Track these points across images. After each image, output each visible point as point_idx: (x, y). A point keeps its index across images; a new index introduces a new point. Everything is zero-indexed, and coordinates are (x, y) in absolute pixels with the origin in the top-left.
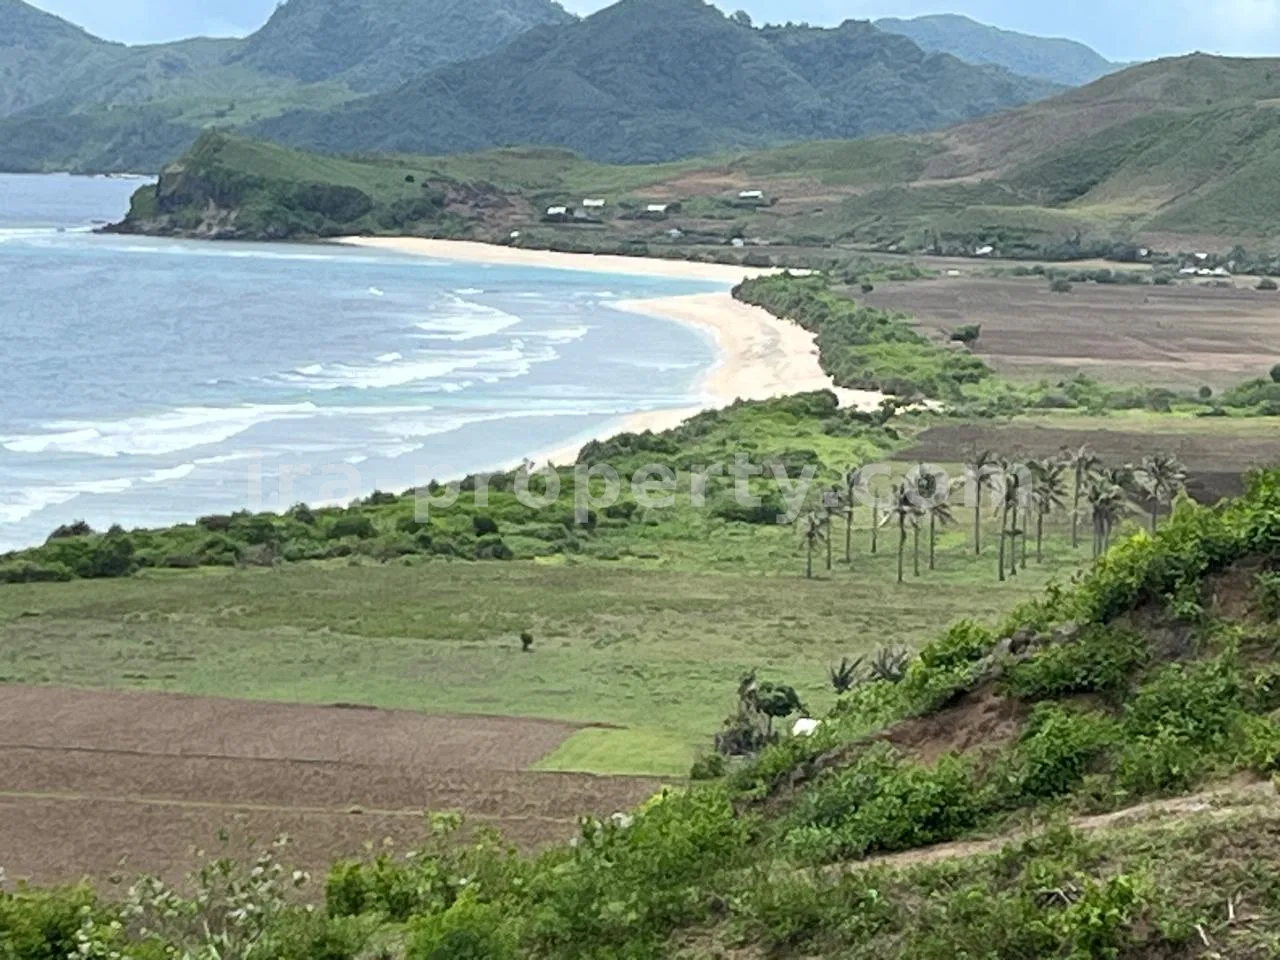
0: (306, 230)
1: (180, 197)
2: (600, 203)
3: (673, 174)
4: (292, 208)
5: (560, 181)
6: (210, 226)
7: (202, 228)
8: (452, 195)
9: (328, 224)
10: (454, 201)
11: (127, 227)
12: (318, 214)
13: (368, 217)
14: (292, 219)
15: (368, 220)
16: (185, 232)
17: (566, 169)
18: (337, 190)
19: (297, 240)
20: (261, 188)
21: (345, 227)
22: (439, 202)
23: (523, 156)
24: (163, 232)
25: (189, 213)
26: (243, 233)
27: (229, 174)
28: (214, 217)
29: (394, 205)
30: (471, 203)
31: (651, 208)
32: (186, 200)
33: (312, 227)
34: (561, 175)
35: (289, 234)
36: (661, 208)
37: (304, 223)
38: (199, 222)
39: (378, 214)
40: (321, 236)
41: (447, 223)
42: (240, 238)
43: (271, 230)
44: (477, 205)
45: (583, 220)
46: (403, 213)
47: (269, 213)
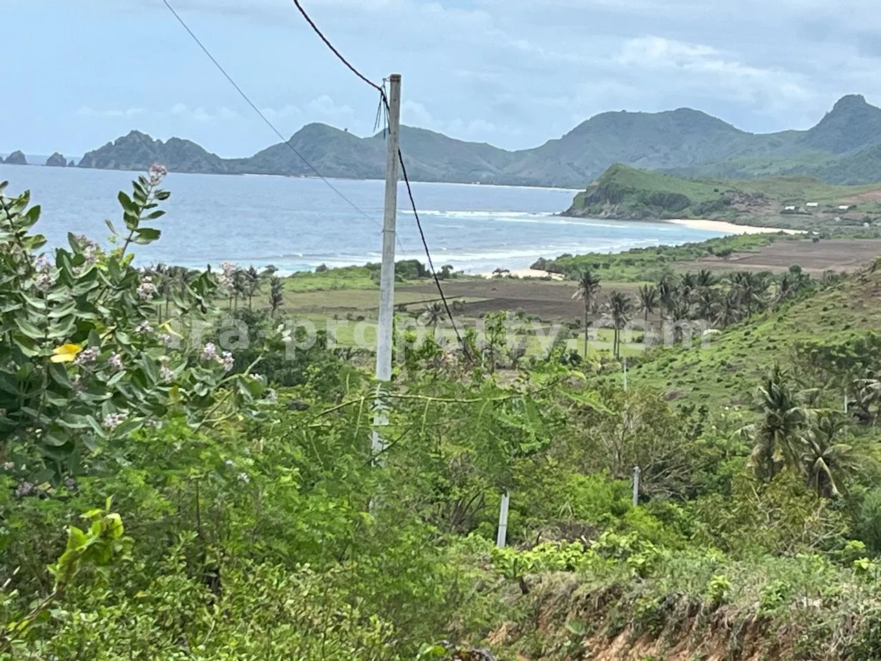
0: (653, 216)
1: (595, 198)
2: (815, 204)
3: (864, 191)
4: (647, 204)
5: (803, 193)
6: (606, 213)
7: (603, 214)
8: (737, 199)
9: (665, 212)
10: (737, 202)
11: (568, 213)
12: (661, 208)
13: (687, 209)
14: (647, 210)
15: (687, 211)
16: (594, 216)
17: (809, 187)
18: (672, 195)
19: (646, 221)
20: (632, 193)
21: (674, 214)
22: (727, 203)
23: (789, 180)
24: (583, 216)
25: (598, 206)
26: (620, 217)
27: (617, 186)
28: (608, 208)
29: (702, 204)
30: (747, 203)
31: (841, 207)
32: (597, 200)
33: (657, 214)
34: (805, 191)
35: (644, 217)
36: (846, 207)
37: (652, 212)
38: (601, 211)
39: (694, 208)
40: (661, 219)
41: (728, 213)
42: (617, 219)
43: (633, 215)
44: (749, 205)
45: (803, 213)
46: (706, 208)
47: (633, 206)
